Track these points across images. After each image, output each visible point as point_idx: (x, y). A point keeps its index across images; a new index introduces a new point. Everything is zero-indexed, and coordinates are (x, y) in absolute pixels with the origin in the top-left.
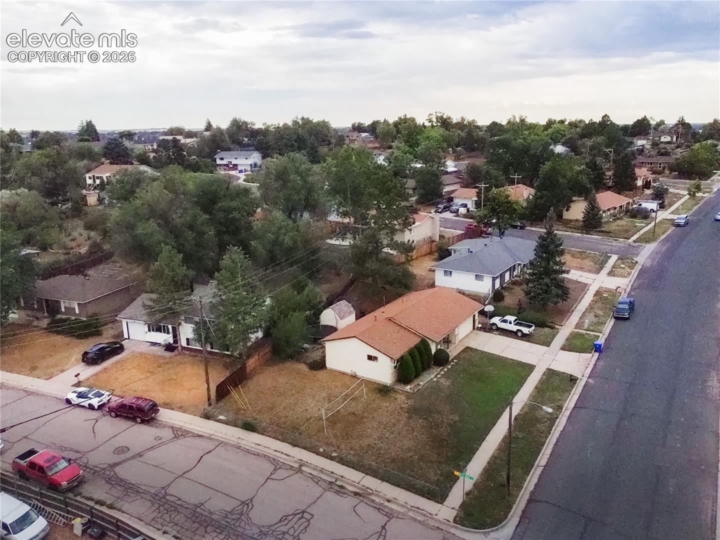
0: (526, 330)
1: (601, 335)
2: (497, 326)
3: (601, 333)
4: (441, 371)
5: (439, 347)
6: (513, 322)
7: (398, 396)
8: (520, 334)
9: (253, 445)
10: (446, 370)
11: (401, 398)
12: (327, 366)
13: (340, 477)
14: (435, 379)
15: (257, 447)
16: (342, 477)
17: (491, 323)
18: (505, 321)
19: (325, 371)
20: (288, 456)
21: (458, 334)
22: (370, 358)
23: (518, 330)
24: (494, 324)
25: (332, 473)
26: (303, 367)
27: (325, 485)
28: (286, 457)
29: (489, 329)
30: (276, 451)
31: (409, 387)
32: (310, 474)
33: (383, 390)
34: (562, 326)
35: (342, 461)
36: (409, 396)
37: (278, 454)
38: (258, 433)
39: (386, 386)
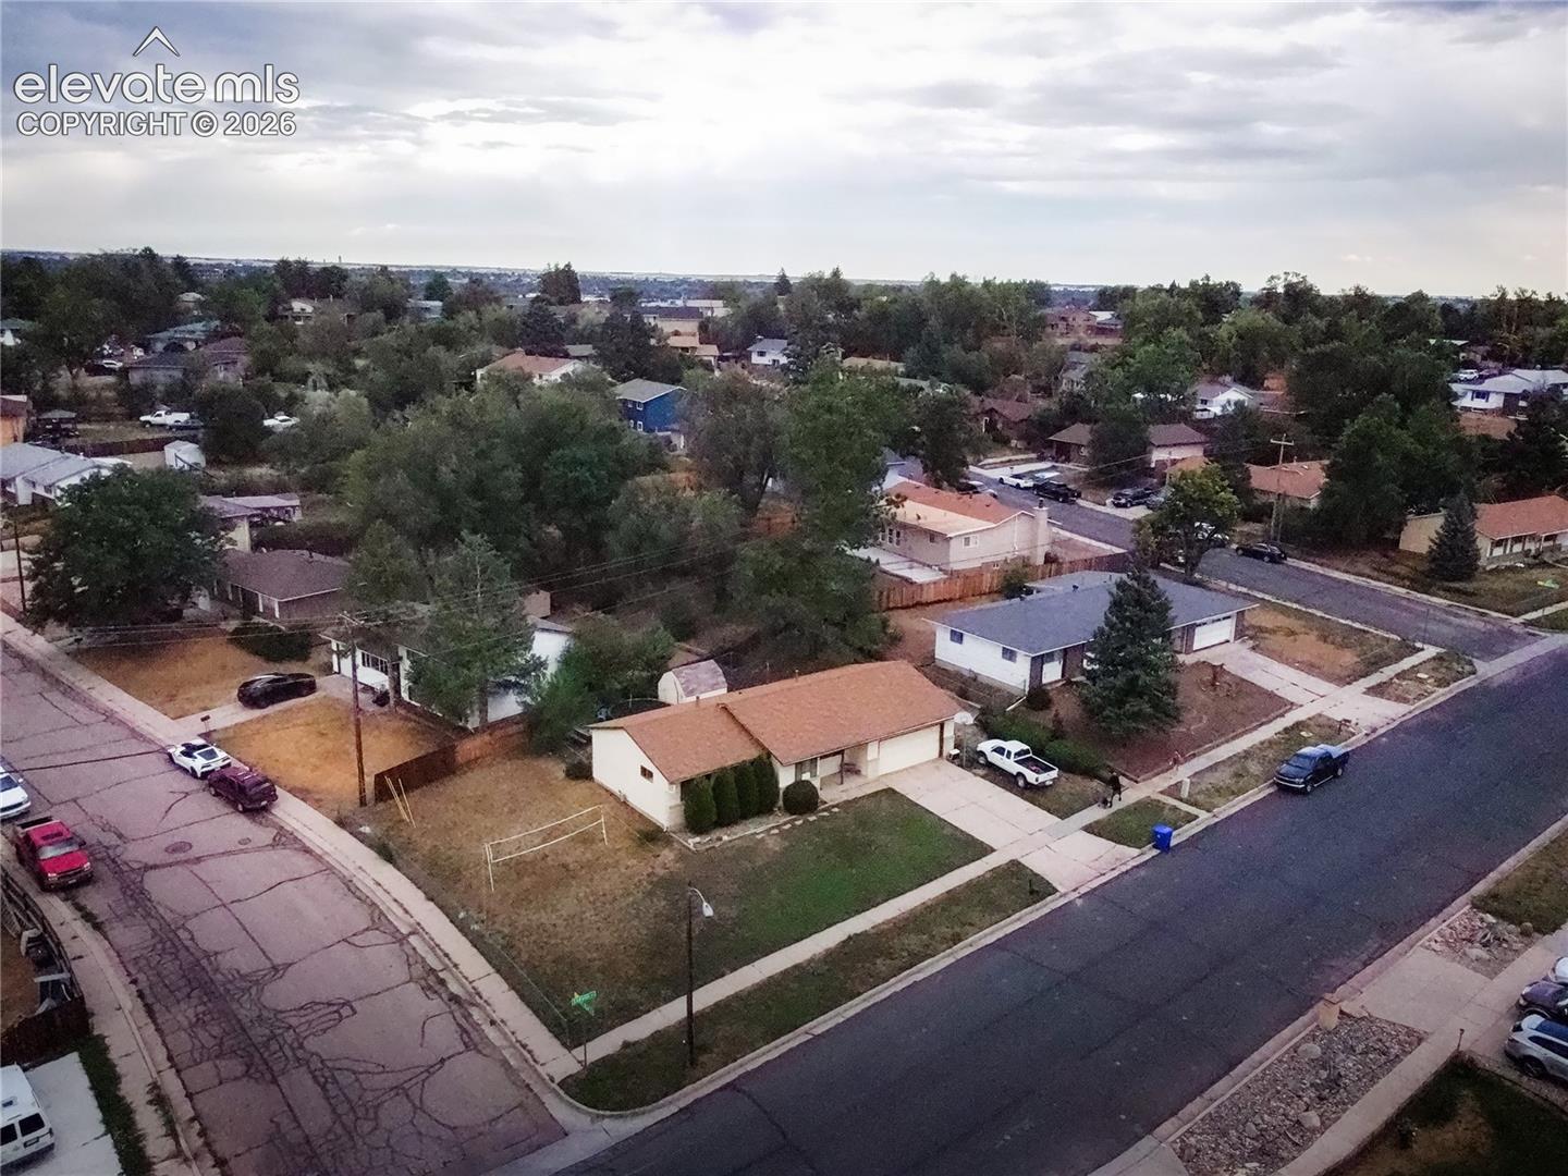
0: (1031, 777)
1: (1203, 815)
2: (986, 758)
3: (1208, 811)
4: (785, 824)
5: (806, 776)
6: (1012, 756)
7: (666, 852)
8: (1021, 783)
9: (371, 884)
10: (799, 823)
11: (668, 855)
12: (594, 775)
13: (451, 965)
14: (759, 837)
15: (374, 887)
16: (456, 966)
17: (978, 749)
18: (1000, 750)
19: (588, 784)
20: (407, 912)
21: (876, 760)
22: (646, 773)
23: (1019, 774)
24: (982, 754)
25: (446, 955)
26: (557, 770)
27: (418, 971)
28: (400, 912)
29: (969, 760)
30: (396, 900)
31: (698, 839)
32: (414, 949)
33: (651, 835)
34: (1137, 782)
35: (477, 941)
36: (684, 856)
37: (395, 907)
38: (394, 866)
39: (659, 829)
